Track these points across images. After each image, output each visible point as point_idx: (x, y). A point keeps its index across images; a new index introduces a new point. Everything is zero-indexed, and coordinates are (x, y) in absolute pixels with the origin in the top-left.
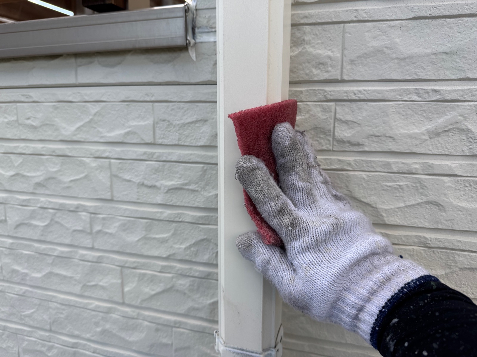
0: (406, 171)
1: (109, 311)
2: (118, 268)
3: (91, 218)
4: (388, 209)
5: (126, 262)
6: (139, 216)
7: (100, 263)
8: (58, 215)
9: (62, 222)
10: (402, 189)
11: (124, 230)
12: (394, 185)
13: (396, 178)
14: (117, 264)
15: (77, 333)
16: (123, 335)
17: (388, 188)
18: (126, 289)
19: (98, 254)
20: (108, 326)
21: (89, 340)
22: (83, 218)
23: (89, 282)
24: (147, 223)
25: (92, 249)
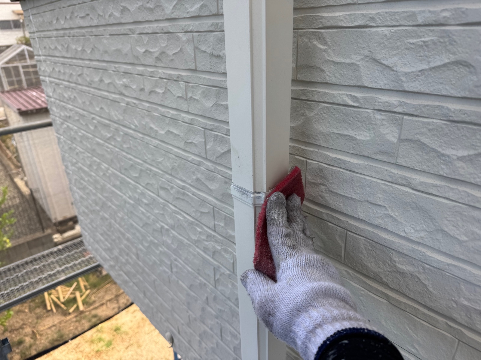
0: (434, 23)
1: (199, 164)
2: (202, 129)
3: (186, 86)
4: (409, 73)
5: (206, 124)
6: (211, 84)
7: (193, 124)
8: (169, 84)
9: (171, 90)
10: (426, 46)
11: (204, 97)
12: (418, 42)
13: (421, 32)
14: (201, 126)
15: (184, 178)
16: (207, 183)
17: (412, 46)
18: (208, 147)
19: (191, 117)
20: (199, 176)
21: (190, 185)
22: (181, 86)
23: (188, 140)
24: (216, 90)
25: (188, 112)
